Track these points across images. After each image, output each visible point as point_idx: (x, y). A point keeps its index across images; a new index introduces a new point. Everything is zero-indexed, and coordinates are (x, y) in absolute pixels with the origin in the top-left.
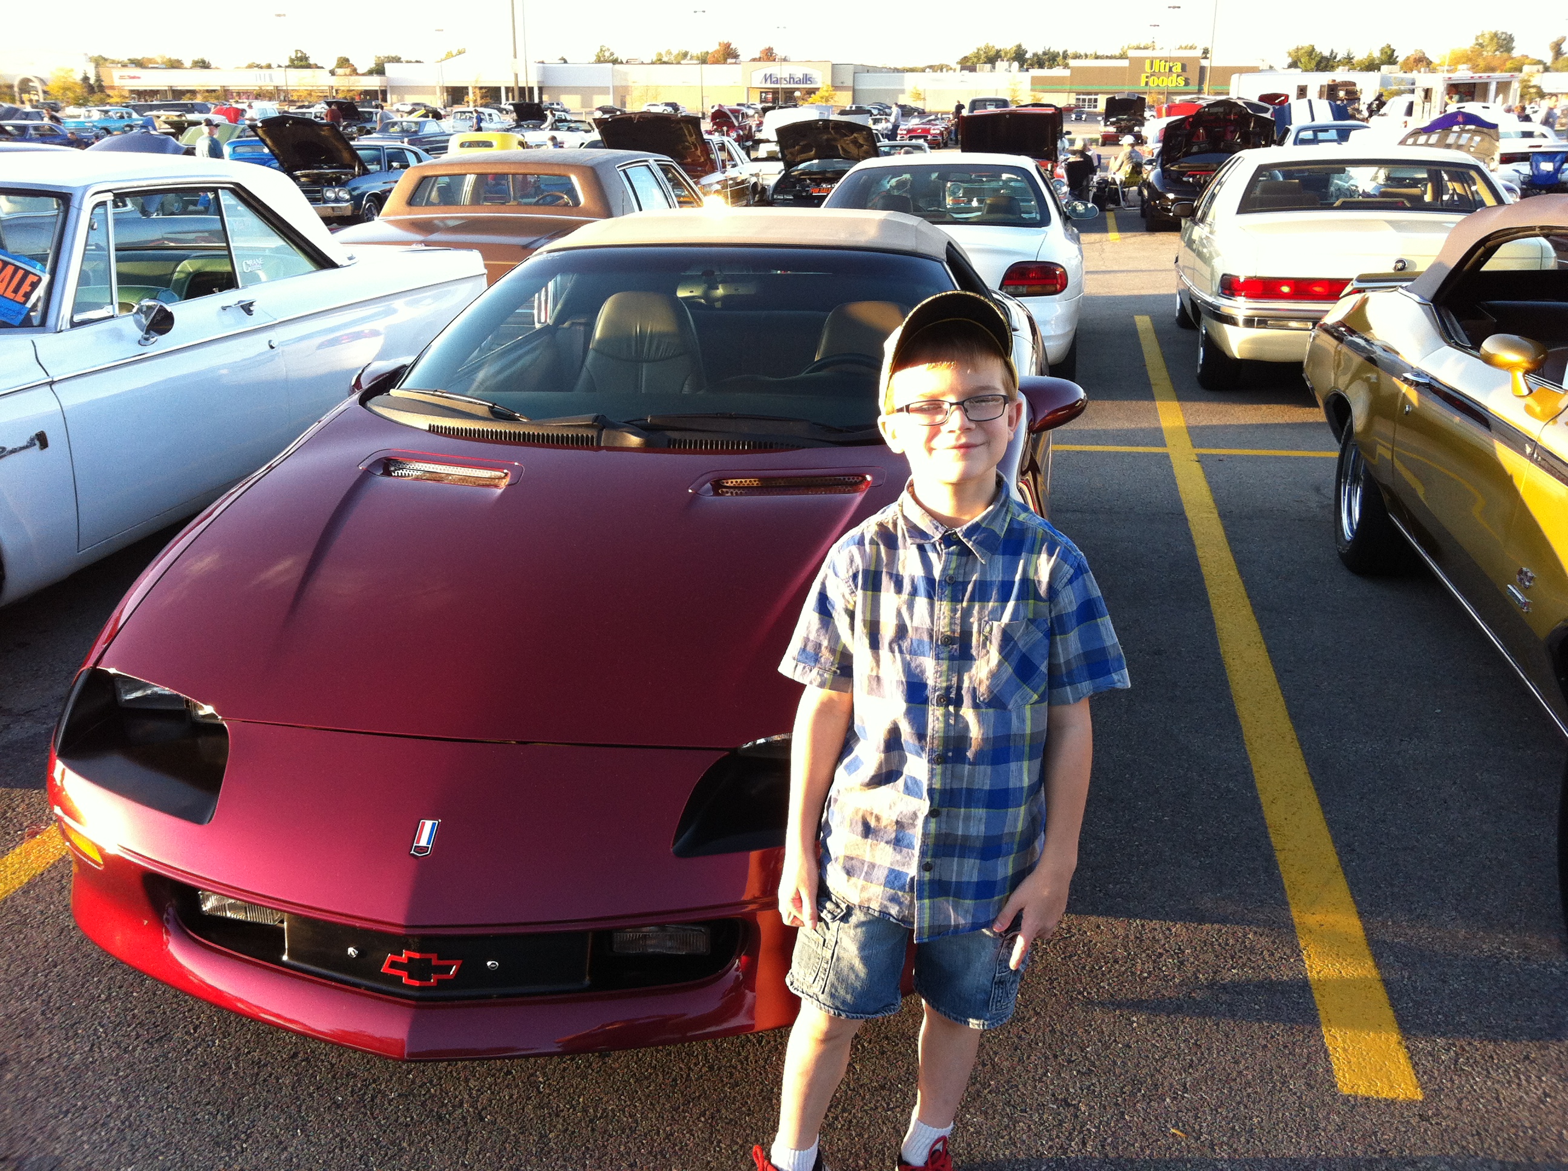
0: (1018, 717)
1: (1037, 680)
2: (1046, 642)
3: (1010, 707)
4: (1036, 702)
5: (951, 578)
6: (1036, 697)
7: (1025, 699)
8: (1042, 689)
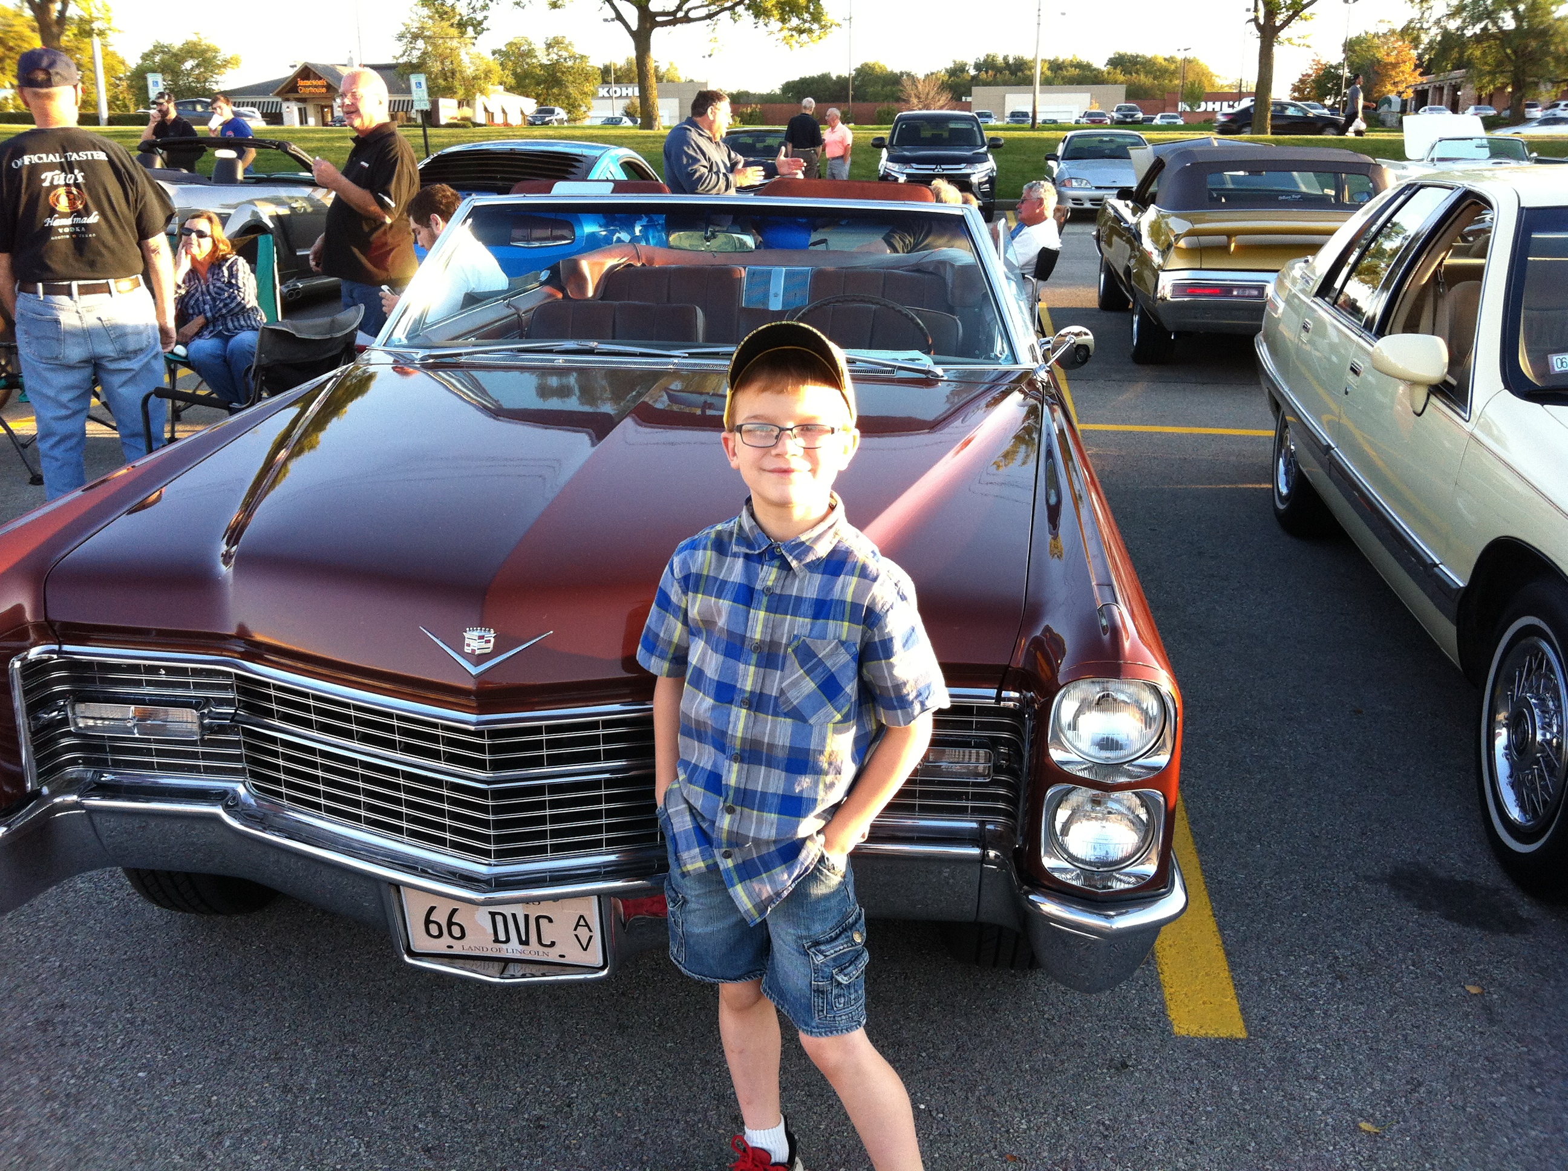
0: (820, 733)
1: (842, 700)
2: (853, 665)
3: (811, 721)
4: (840, 722)
5: (768, 589)
6: (838, 717)
7: (828, 718)
8: (845, 710)
